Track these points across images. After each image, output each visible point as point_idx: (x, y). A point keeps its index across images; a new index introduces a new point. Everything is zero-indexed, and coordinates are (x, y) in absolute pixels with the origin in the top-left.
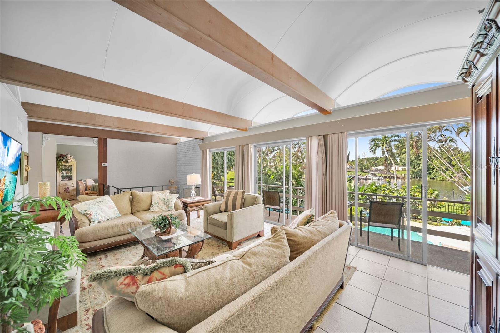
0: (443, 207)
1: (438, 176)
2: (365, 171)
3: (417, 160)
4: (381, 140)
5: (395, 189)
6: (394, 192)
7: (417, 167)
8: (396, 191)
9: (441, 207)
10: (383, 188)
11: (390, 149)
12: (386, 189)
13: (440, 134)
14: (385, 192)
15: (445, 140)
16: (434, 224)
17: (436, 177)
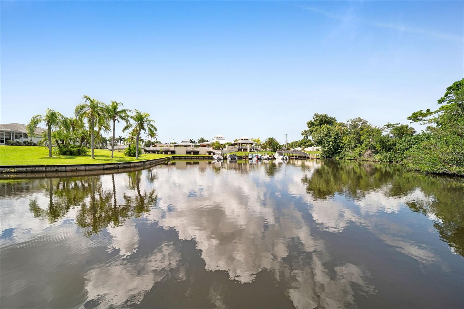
1: (347, 155)
7: (327, 145)
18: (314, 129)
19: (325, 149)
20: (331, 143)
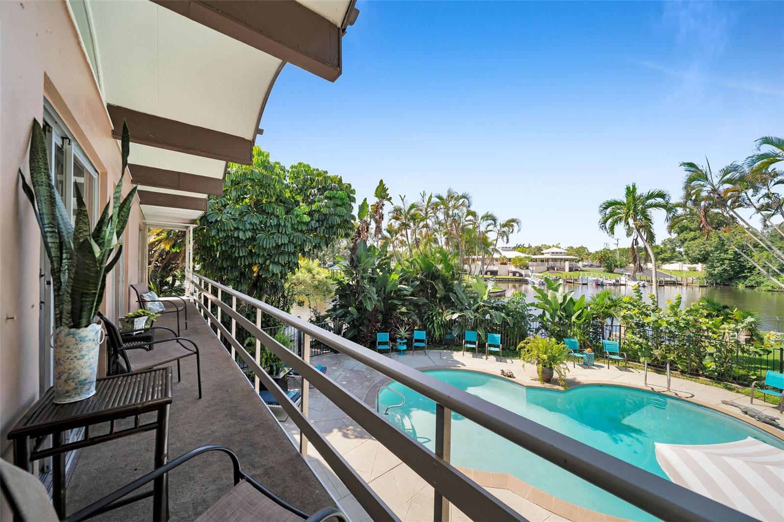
0: (767, 355)
1: (763, 282)
2: (616, 270)
3: (718, 252)
4: (624, 204)
5: (653, 307)
6: (648, 312)
7: (719, 264)
8: (653, 311)
9: (761, 353)
10: (626, 305)
11: (644, 222)
12: (632, 307)
13: (764, 191)
14: (629, 312)
15: (774, 206)
16: (743, 391)
17: (759, 284)
18: (689, 237)
19: (714, 270)
20: (727, 262)
